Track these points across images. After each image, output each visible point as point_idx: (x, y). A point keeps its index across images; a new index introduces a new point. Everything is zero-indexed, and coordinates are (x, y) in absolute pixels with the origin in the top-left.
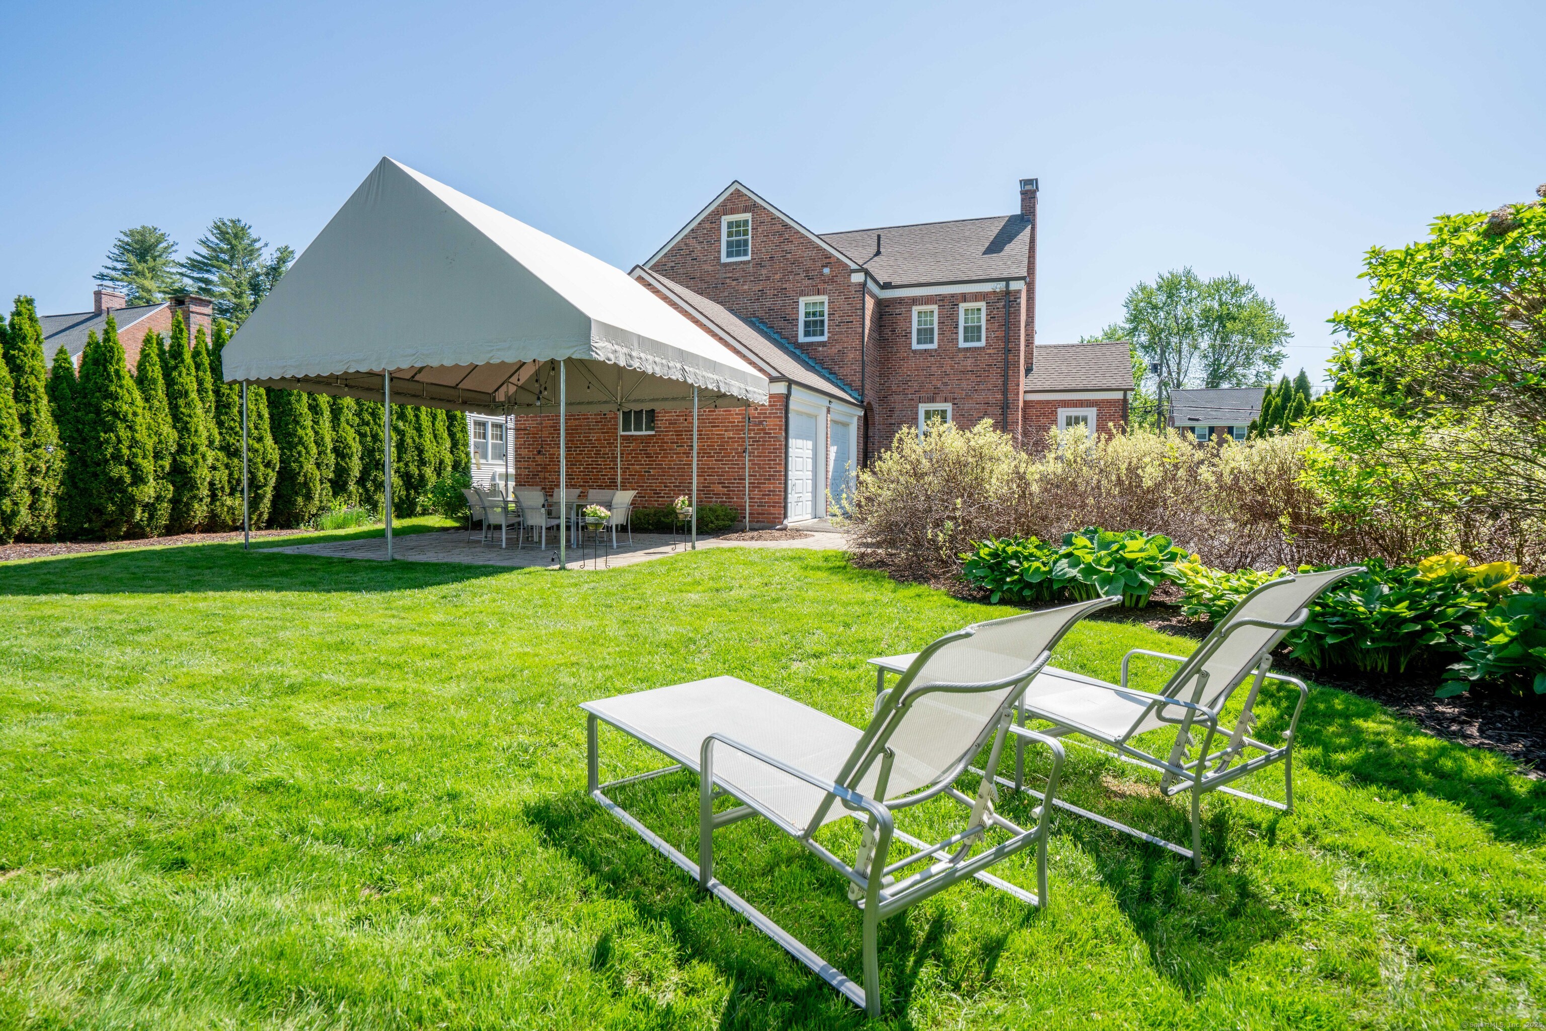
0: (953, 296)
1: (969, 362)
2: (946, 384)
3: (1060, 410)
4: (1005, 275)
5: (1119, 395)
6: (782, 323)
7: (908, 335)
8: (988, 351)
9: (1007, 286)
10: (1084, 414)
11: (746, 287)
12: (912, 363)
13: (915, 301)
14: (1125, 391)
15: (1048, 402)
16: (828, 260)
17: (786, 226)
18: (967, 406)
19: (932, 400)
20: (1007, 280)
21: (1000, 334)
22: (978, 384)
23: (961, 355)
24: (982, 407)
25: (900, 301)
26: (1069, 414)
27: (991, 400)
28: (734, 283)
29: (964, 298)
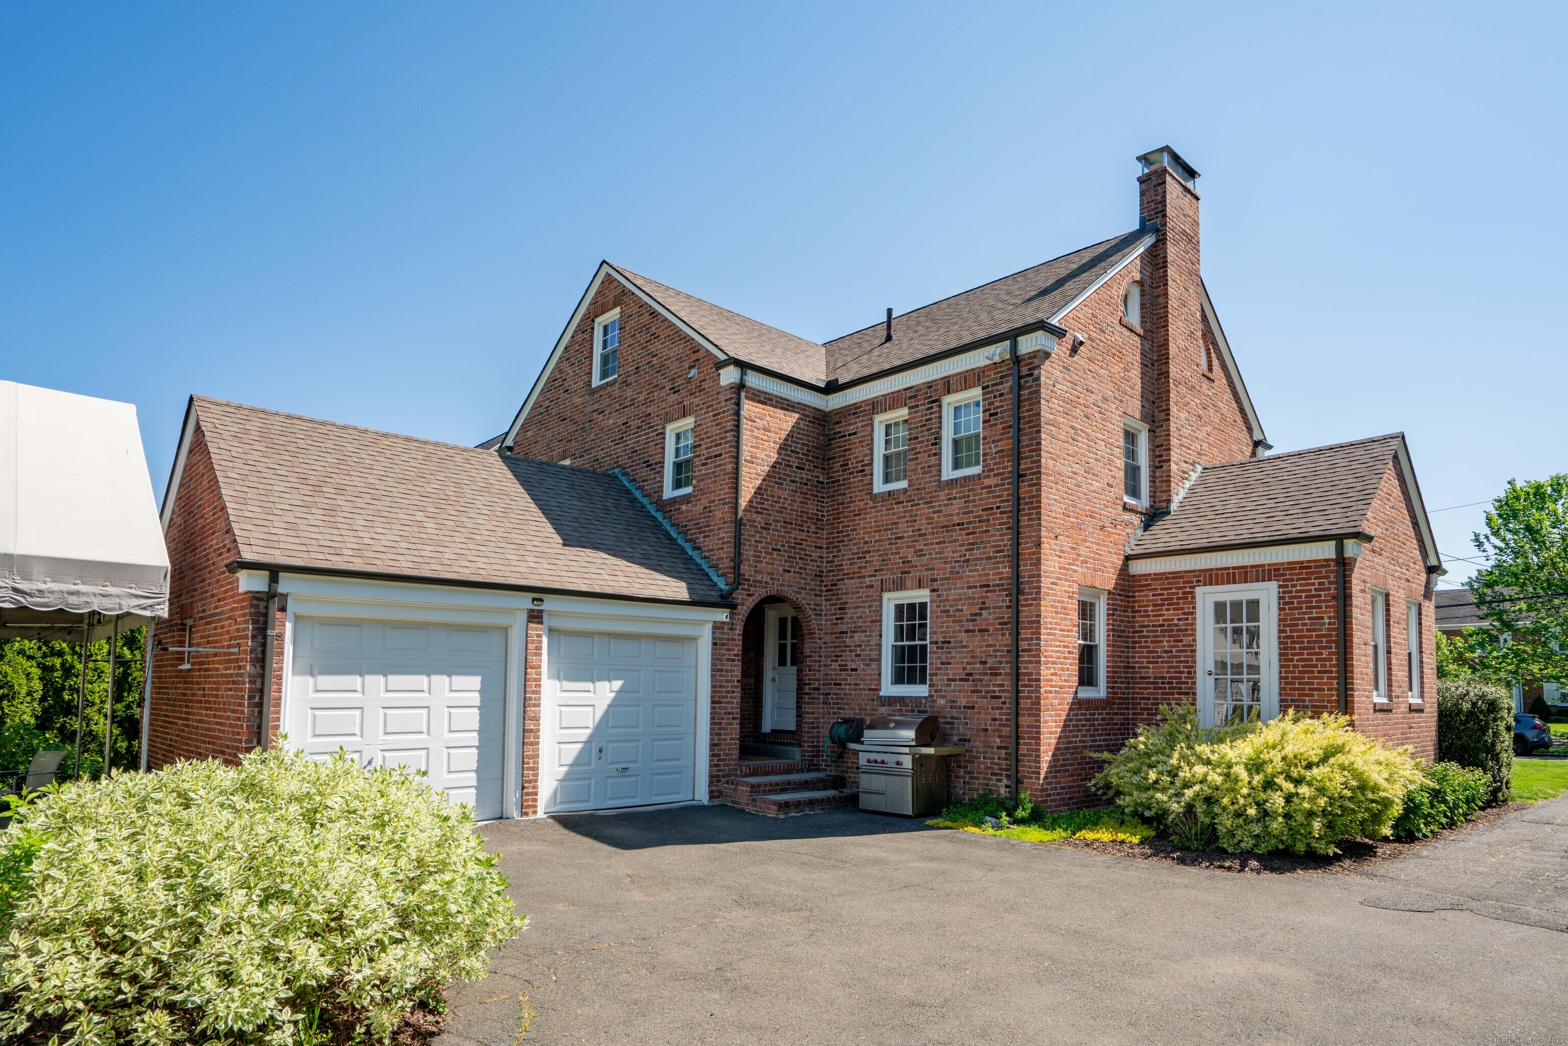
0: (930, 385)
1: (957, 504)
2: (919, 553)
3: (1199, 591)
4: (1005, 328)
5: (1327, 551)
6: (644, 472)
7: (866, 469)
8: (987, 482)
9: (1014, 347)
10: (1252, 596)
11: (611, 421)
12: (871, 518)
13: (877, 405)
14: (1340, 539)
15: (1176, 575)
16: (696, 356)
17: (654, 314)
18: (953, 594)
19: (900, 585)
20: (1013, 335)
21: (1006, 445)
22: (971, 547)
23: (942, 495)
24: (977, 593)
25: (854, 410)
26: (1221, 598)
27: (994, 580)
28: (600, 417)
29: (948, 385)
